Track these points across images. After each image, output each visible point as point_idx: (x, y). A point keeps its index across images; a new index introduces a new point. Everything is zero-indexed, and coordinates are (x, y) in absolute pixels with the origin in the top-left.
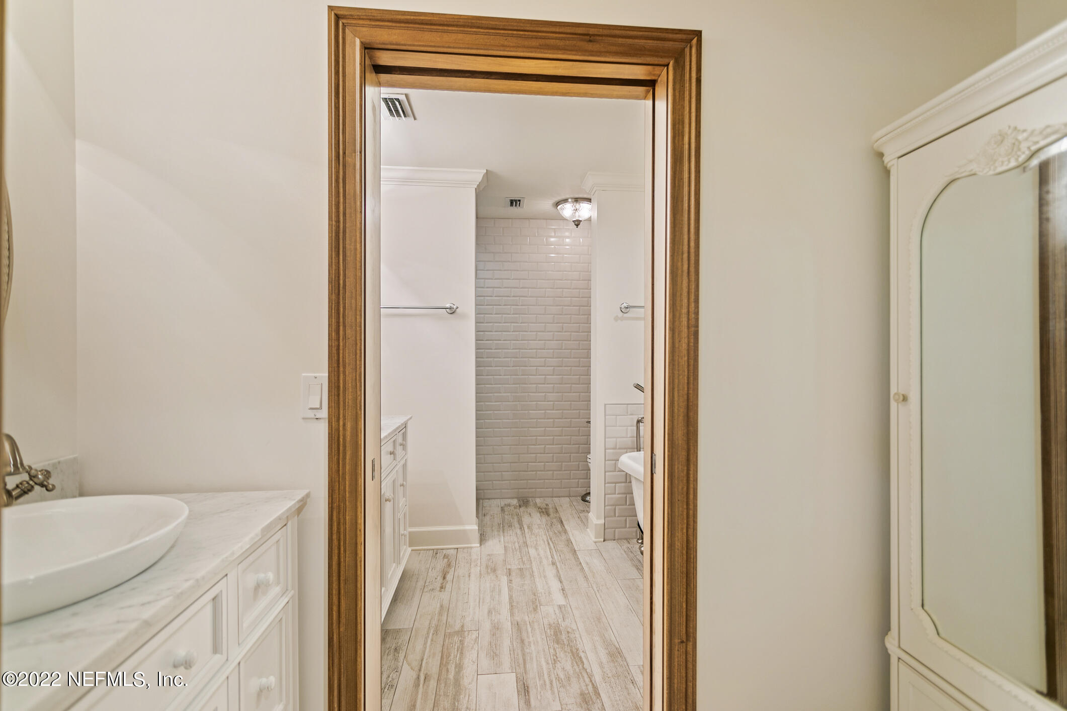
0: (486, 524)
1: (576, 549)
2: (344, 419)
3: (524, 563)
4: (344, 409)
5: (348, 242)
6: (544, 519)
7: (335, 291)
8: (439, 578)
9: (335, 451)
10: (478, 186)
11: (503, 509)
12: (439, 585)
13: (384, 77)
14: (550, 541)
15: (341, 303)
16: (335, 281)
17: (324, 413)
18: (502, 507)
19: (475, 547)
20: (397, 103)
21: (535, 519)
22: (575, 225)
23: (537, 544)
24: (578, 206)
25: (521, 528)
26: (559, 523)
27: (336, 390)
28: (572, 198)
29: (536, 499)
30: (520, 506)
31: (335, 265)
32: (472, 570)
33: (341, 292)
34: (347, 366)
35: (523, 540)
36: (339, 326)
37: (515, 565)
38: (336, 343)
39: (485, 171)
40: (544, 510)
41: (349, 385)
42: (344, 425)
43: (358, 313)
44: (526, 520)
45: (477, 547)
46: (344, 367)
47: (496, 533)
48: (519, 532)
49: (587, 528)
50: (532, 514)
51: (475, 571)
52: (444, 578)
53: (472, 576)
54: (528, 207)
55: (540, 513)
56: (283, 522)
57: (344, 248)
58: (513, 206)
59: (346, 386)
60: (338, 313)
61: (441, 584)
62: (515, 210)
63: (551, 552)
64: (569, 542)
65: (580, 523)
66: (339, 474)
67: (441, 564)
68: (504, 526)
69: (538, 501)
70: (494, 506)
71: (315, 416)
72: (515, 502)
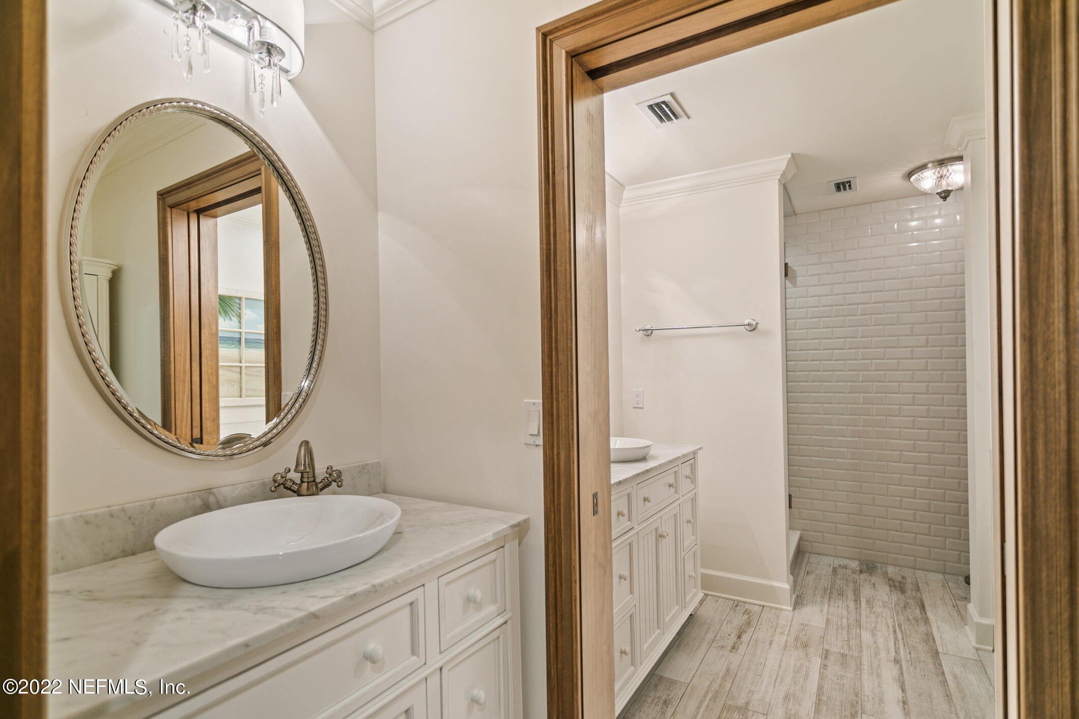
0: (808, 585)
1: (940, 650)
2: (558, 448)
3: (850, 649)
4: (558, 438)
5: (558, 263)
6: (895, 596)
7: (547, 315)
8: (732, 635)
9: (550, 480)
10: (782, 175)
11: (835, 571)
12: (731, 644)
13: (605, 80)
14: (897, 628)
15: (553, 327)
16: (547, 305)
17: (540, 441)
18: (834, 568)
19: (786, 610)
20: (663, 106)
21: (883, 594)
22: (942, 197)
23: (875, 627)
24: (944, 171)
25: (856, 601)
26: (917, 608)
27: (550, 417)
28: (933, 162)
29: (888, 566)
30: (861, 572)
31: (547, 289)
32: (776, 638)
33: (553, 316)
34: (560, 392)
35: (856, 617)
36: (552, 352)
37: (836, 646)
38: (550, 369)
39: (790, 156)
40: (897, 584)
41: (562, 413)
42: (558, 454)
43: (569, 337)
44: (866, 591)
45: (789, 611)
46: (558, 395)
47: (819, 599)
48: (852, 605)
49: (966, 625)
50: (876, 586)
51: (780, 640)
52: (739, 637)
53: (774, 645)
54: (863, 187)
55: (890, 586)
56: (500, 543)
57: (555, 270)
58: (840, 190)
59: (560, 414)
60: (551, 338)
61: (734, 643)
62: (844, 195)
63: (895, 644)
64: (929, 638)
65: (955, 614)
66: (554, 504)
67: (739, 619)
68: (831, 593)
69: (891, 570)
70: (822, 565)
71: (534, 442)
72: (855, 564)
